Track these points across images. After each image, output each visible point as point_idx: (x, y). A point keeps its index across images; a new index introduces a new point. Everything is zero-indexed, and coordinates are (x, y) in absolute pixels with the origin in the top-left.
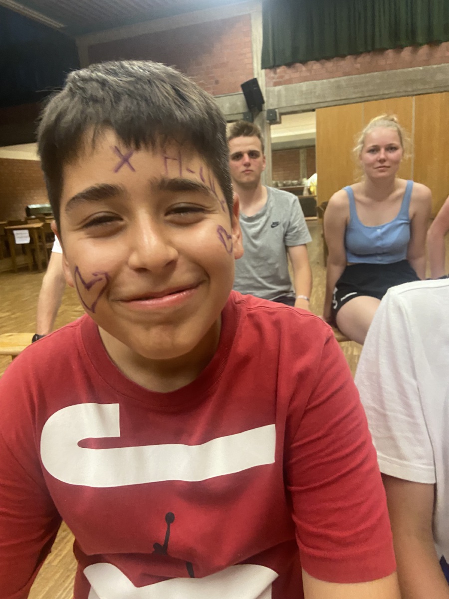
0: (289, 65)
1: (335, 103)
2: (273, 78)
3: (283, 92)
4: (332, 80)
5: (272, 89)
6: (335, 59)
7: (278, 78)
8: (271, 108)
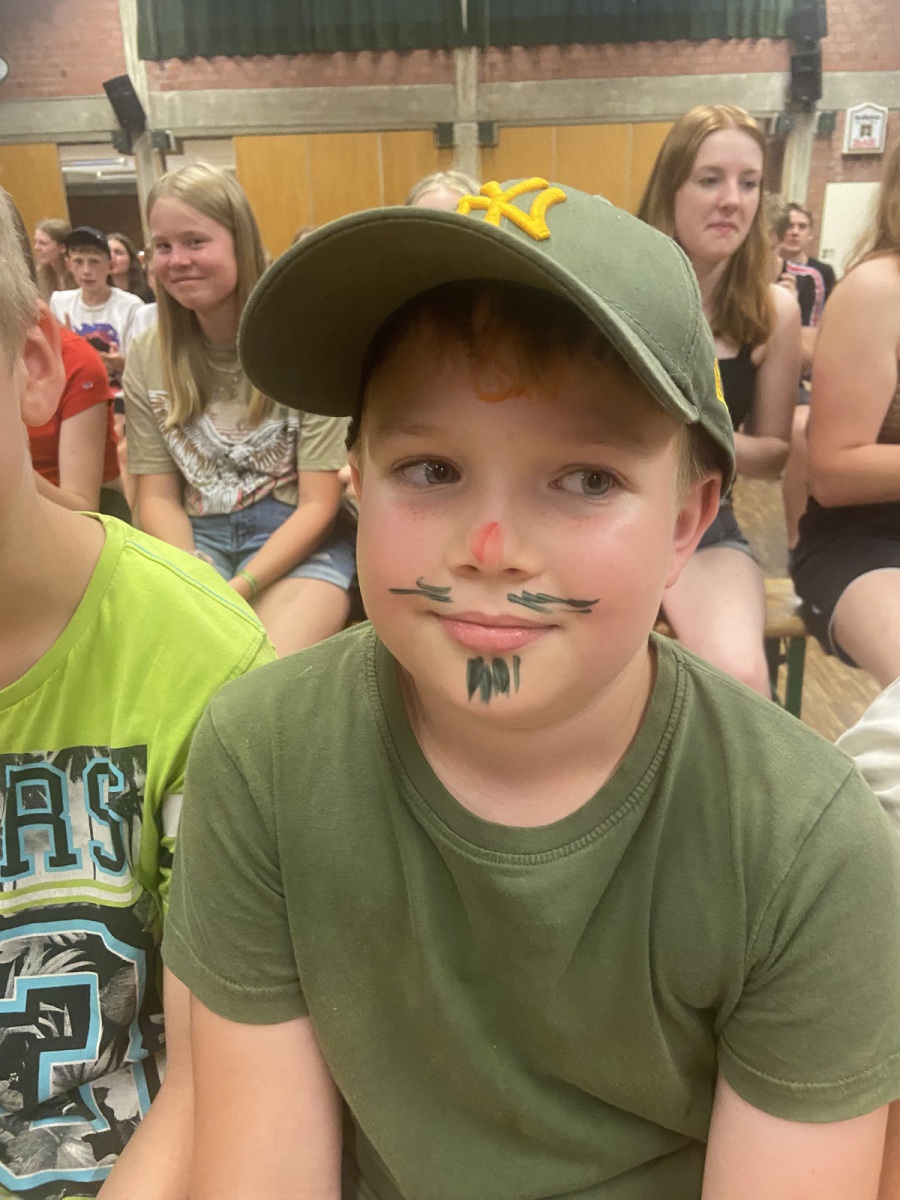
0: (186, 58)
1: (262, 130)
2: (159, 78)
3: (178, 102)
4: (255, 91)
5: (158, 94)
6: (256, 58)
7: (168, 78)
8: (160, 127)
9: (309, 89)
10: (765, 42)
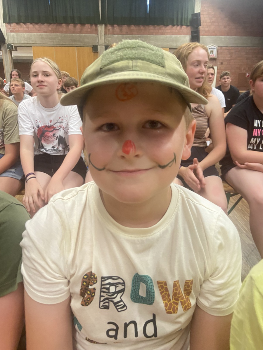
0: (18, 23)
2: (10, 29)
3: (15, 36)
4: (39, 34)
5: (9, 33)
7: (12, 29)
9: (55, 34)
10: (184, 26)
